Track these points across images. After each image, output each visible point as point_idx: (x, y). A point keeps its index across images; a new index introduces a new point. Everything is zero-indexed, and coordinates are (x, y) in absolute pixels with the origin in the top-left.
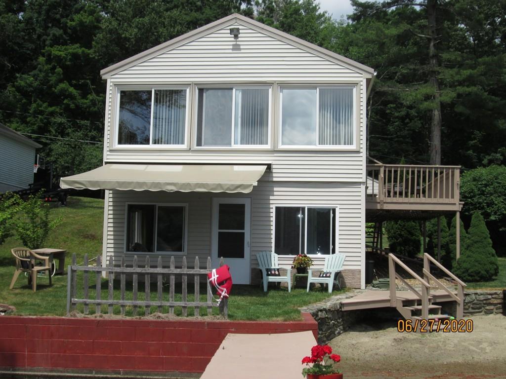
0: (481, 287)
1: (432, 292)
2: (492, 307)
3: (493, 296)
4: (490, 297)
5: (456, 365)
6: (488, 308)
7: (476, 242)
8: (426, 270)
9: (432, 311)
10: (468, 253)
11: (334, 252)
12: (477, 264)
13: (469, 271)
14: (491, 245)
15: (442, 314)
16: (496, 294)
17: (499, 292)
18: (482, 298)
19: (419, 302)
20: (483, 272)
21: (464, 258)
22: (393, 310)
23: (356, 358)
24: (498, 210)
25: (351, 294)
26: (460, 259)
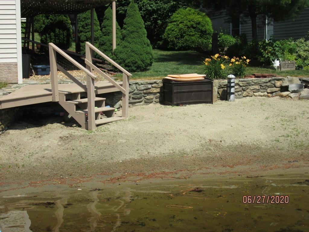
0: (140, 77)
2: (152, 96)
3: (153, 85)
4: (150, 86)
6: (148, 97)
7: (132, 32)
8: (88, 60)
9: (98, 104)
10: (125, 43)
12: (133, 54)
13: (126, 62)
14: (146, 35)
15: (106, 105)
16: (155, 83)
17: (158, 81)
18: (142, 87)
20: (140, 62)
21: (121, 49)
22: (55, 105)
24: (143, 6)
25: (8, 90)
26: (116, 49)
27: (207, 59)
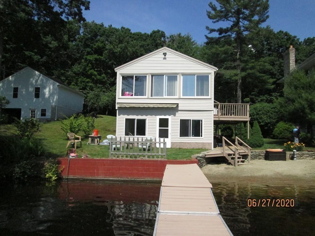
0: (257, 149)
1: (239, 151)
2: (261, 157)
3: (262, 153)
4: (260, 153)
5: (248, 177)
6: (260, 157)
7: (255, 133)
8: (236, 143)
9: (239, 158)
10: (252, 136)
11: (202, 136)
12: (255, 141)
13: (253, 143)
14: (261, 134)
15: (242, 159)
16: (263, 152)
17: (264, 151)
18: (257, 153)
19: (234, 155)
20: (258, 144)
21: (251, 139)
22: (224, 157)
23: (211, 174)
24: (264, 121)
25: (209, 152)
26: (249, 139)
27: (285, 144)
